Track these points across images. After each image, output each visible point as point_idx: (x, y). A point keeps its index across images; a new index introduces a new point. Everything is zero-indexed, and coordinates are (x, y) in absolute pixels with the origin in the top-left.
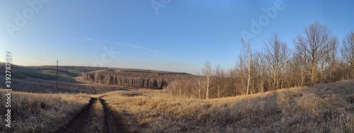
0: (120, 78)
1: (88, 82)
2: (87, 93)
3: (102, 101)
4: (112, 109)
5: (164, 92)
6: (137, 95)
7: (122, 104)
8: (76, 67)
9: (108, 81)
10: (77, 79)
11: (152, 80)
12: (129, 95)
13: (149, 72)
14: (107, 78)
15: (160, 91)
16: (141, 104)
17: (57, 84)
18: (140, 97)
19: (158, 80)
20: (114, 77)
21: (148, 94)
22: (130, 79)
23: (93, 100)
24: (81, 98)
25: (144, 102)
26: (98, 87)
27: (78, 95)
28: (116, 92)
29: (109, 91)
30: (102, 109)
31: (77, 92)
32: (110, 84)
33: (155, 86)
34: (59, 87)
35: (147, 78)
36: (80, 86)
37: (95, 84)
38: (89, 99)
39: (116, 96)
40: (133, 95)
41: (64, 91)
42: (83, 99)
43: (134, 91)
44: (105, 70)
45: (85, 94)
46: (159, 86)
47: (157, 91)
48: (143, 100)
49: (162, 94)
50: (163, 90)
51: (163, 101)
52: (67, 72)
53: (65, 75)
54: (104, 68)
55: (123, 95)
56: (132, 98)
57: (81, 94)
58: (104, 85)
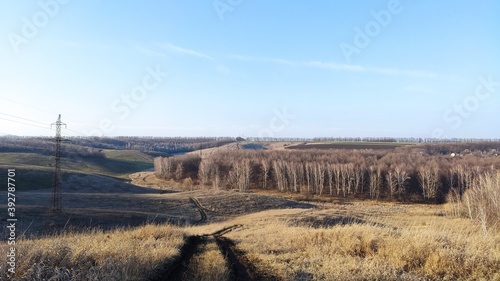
0: (284, 171)
1: (176, 185)
2: (173, 222)
3: (226, 245)
4: (260, 267)
5: (453, 214)
6: (345, 221)
7: (292, 251)
8: (135, 141)
9: (242, 181)
10: (136, 178)
11: (400, 172)
12: (316, 223)
13: (388, 145)
14: (242, 171)
15: (434, 209)
16: (362, 254)
17: (55, 200)
18: (356, 227)
19: (425, 173)
20: (265, 167)
21: (387, 221)
22: (318, 170)
23: (193, 245)
24: (151, 240)
25: (374, 247)
26: (213, 201)
27: (138, 231)
28: (272, 212)
29: (248, 210)
30: (223, 269)
31: (136, 221)
32: (249, 188)
33: (412, 191)
34: (67, 210)
35: (381, 167)
36: (149, 202)
37: (200, 193)
38: (180, 241)
39: (270, 227)
40: (330, 222)
41: (83, 224)
42: (157, 243)
43: (332, 210)
44: (232, 147)
45: (165, 228)
46: (431, 193)
47: (420, 209)
48: (368, 239)
49: (445, 221)
50: (447, 207)
51: (448, 244)
52: (98, 159)
53: (90, 170)
54: (228, 141)
55: (295, 222)
56: (328, 231)
57: (151, 229)
58: (231, 192)
